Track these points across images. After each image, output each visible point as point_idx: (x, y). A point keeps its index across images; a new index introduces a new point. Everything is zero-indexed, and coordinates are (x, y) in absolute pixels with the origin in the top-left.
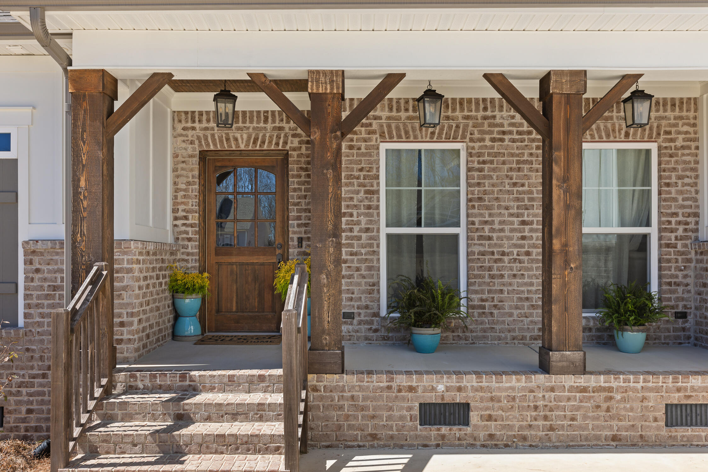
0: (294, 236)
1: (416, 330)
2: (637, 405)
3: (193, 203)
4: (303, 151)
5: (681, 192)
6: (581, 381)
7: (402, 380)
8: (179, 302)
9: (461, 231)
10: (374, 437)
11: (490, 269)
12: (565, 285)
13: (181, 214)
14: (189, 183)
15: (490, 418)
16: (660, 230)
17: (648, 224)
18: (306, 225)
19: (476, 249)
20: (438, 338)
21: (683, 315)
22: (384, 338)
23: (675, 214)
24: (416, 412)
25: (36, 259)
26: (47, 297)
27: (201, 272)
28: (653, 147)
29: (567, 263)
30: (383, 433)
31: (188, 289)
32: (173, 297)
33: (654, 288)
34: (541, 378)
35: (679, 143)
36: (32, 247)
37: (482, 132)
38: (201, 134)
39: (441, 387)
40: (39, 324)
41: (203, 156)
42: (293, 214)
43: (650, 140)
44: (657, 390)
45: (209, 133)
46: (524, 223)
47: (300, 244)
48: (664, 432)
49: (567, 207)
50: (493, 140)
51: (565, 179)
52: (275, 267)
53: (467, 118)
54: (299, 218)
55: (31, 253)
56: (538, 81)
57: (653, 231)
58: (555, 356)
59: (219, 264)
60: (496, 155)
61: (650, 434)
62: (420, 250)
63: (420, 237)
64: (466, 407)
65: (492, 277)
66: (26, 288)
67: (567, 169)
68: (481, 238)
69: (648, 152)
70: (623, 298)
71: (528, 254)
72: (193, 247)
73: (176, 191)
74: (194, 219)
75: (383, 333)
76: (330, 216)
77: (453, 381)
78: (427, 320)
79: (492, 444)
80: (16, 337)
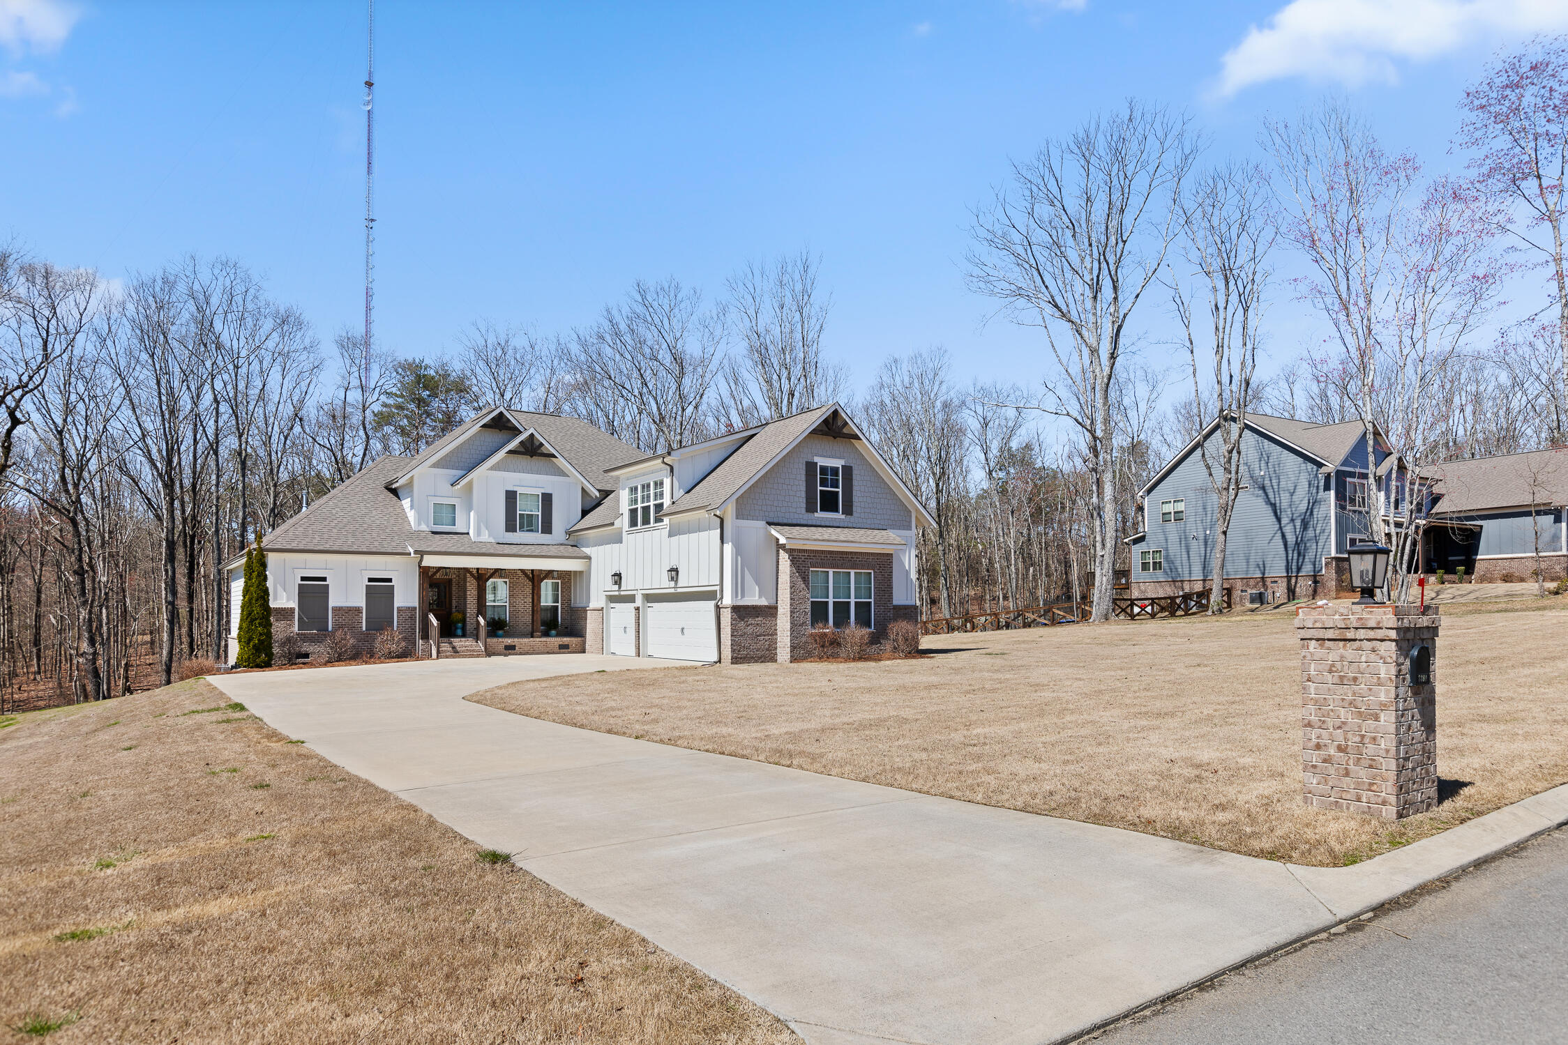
1: (497, 632)
2: (553, 645)
6: (540, 640)
7: (498, 642)
9: (507, 604)
11: (515, 615)
12: (538, 618)
15: (520, 648)
16: (561, 604)
17: (558, 603)
19: (511, 609)
20: (503, 633)
22: (487, 634)
23: (565, 600)
24: (504, 647)
25: (401, 612)
26: (404, 622)
28: (560, 581)
29: (538, 613)
33: (559, 620)
34: (532, 639)
35: (567, 584)
36: (401, 608)
39: (509, 642)
44: (557, 642)
46: (524, 602)
48: (558, 651)
49: (538, 599)
51: (538, 592)
52: (448, 615)
55: (400, 610)
56: (530, 571)
58: (535, 634)
60: (517, 586)
61: (555, 651)
62: (496, 610)
64: (515, 646)
65: (516, 617)
66: (398, 620)
67: (538, 590)
68: (512, 606)
70: (551, 622)
71: (525, 610)
77: (511, 641)
78: (501, 628)
79: (521, 654)
80: (398, 632)
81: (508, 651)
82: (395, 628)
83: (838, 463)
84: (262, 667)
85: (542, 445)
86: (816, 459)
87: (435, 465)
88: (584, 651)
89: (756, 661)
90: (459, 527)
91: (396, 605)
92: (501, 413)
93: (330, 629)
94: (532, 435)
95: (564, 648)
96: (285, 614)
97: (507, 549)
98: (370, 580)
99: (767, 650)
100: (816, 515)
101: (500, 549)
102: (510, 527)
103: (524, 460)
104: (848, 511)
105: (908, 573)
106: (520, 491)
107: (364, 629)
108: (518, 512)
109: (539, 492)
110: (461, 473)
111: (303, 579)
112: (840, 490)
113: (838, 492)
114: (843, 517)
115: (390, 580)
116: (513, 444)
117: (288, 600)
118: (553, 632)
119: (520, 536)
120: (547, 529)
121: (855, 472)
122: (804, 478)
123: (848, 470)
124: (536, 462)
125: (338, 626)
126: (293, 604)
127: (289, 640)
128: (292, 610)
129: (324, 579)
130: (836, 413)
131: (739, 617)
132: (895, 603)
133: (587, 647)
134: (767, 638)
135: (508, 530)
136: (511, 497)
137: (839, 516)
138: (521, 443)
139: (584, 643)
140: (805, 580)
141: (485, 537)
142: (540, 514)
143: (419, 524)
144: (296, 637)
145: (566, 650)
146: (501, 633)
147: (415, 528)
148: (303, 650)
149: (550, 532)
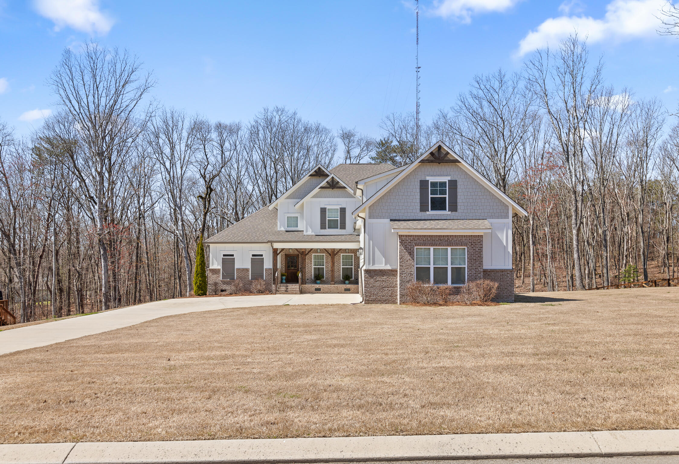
2: (341, 288)
3: (284, 262)
5: (357, 261)
6: (334, 286)
7: (313, 285)
9: (324, 267)
10: (309, 292)
11: (328, 272)
14: (284, 259)
15: (323, 290)
18: (301, 266)
19: (326, 270)
20: (320, 282)
23: (356, 265)
24: (314, 289)
26: (268, 276)
27: (285, 273)
28: (353, 254)
30: (311, 292)
31: (284, 275)
32: (282, 276)
33: (353, 275)
39: (319, 287)
40: (267, 279)
41: (286, 255)
44: (343, 287)
47: (301, 269)
52: (297, 272)
55: (266, 270)
57: (353, 267)
59: (288, 272)
61: (342, 292)
62: (319, 270)
63: (319, 268)
64: (321, 289)
65: (329, 274)
66: (265, 275)
68: (327, 268)
72: (284, 269)
74: (284, 264)
75: (312, 281)
76: (304, 266)
77: (321, 286)
78: (319, 279)
79: (323, 293)
80: (264, 281)
81: (316, 292)
82: (264, 279)
83: (445, 179)
84: (200, 296)
85: (338, 182)
86: (428, 178)
87: (287, 198)
89: (382, 303)
90: (299, 228)
91: (265, 267)
92: (319, 168)
93: (235, 279)
94: (333, 178)
95: (347, 291)
96: (215, 272)
97: (321, 238)
98: (253, 256)
99: (390, 296)
100: (427, 213)
101: (318, 238)
102: (323, 227)
103: (330, 191)
104: (454, 208)
105: (505, 248)
106: (328, 207)
107: (250, 279)
108: (327, 219)
109: (338, 207)
110: (299, 200)
111: (224, 255)
112: (447, 196)
113: (446, 197)
114: (450, 213)
115: (262, 255)
116: (324, 183)
117: (218, 265)
118: (347, 282)
119: (328, 231)
120: (343, 227)
121: (459, 184)
122: (418, 190)
123: (453, 184)
124: (336, 191)
125: (239, 277)
126: (220, 267)
127: (216, 284)
128: (219, 270)
129: (233, 255)
130: (440, 147)
131: (370, 276)
132: (485, 267)
134: (390, 289)
135: (321, 228)
136: (323, 211)
137: (447, 212)
138: (327, 182)
140: (411, 253)
141: (310, 232)
142: (339, 219)
143: (280, 227)
144: (221, 282)
145: (349, 292)
146: (318, 281)
147: (279, 229)
148: (224, 289)
149: (345, 228)
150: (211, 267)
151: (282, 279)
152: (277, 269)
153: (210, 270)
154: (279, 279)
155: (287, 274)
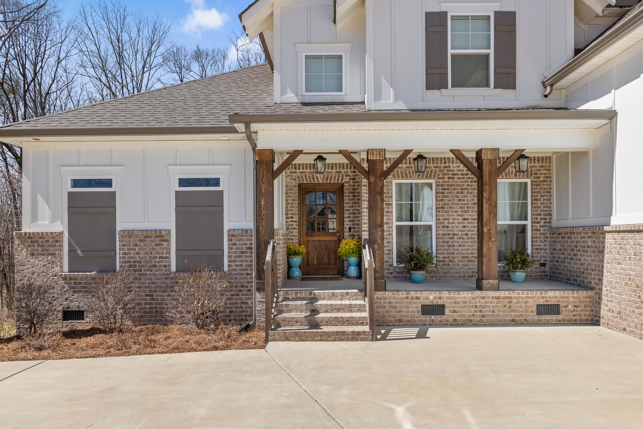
0: (347, 227)
1: (413, 272)
2: (523, 305)
3: (295, 210)
4: (351, 183)
5: (543, 204)
6: (497, 294)
7: (413, 294)
8: (291, 260)
9: (433, 223)
10: (400, 321)
11: (448, 242)
12: (489, 249)
13: (290, 216)
14: (293, 200)
15: (454, 311)
16: (532, 222)
17: (526, 219)
18: (353, 221)
19: (441, 232)
20: (424, 276)
21: (543, 265)
22: (395, 277)
23: (540, 215)
24: (420, 309)
25: (234, 238)
26: (239, 257)
27: (300, 245)
28: (529, 181)
29: (490, 238)
30: (404, 319)
31: (296, 253)
32: (288, 258)
33: (529, 251)
34: (478, 293)
35: (542, 179)
36: (232, 233)
37: (443, 174)
38: (300, 175)
39: (431, 297)
40: (236, 270)
41: (300, 186)
42: (346, 215)
43: (527, 177)
44: (533, 298)
45: (303, 175)
46: (464, 219)
47: (350, 231)
48: (536, 318)
49: (490, 212)
50: (449, 178)
51: (489, 199)
52: (337, 242)
53: (436, 167)
54: (349, 217)
55: (231, 236)
56: (475, 152)
57: (529, 223)
58: (485, 282)
59: (308, 241)
60: (451, 185)
61: (530, 318)
63: (411, 227)
64: (443, 306)
65: (449, 246)
66: (229, 253)
67: (490, 194)
68: (443, 227)
69: (526, 183)
70: (515, 256)
71: (467, 234)
72: (295, 232)
73: (287, 204)
74: (296, 218)
75: (395, 274)
76: (379, 217)
77: (437, 294)
78: (419, 267)
79: (455, 324)
80: (224, 276)
81: (428, 318)
82: (226, 268)
88: (595, 321)
90: (348, 93)
91: (227, 226)
93: (118, 268)
96: (42, 243)
98: (183, 182)
102: (435, 81)
106: (452, 10)
107: (173, 268)
108: (450, 52)
109: (489, 10)
111: (76, 183)
115: (216, 182)
117: (53, 219)
118: (520, 275)
119: (453, 96)
125: (130, 265)
126: (60, 226)
128: (57, 238)
129: (108, 183)
133: (604, 311)
135: (430, 86)
136: (436, 23)
139: (597, 302)
141: (390, 102)
142: (491, 52)
143: (283, 92)
144: (61, 282)
145: (554, 317)
146: (418, 275)
147: (277, 98)
148: (74, 306)
149: (512, 86)
150: (27, 228)
151: (290, 267)
152: (272, 233)
153: (20, 236)
154: (281, 270)
155: (307, 247)
